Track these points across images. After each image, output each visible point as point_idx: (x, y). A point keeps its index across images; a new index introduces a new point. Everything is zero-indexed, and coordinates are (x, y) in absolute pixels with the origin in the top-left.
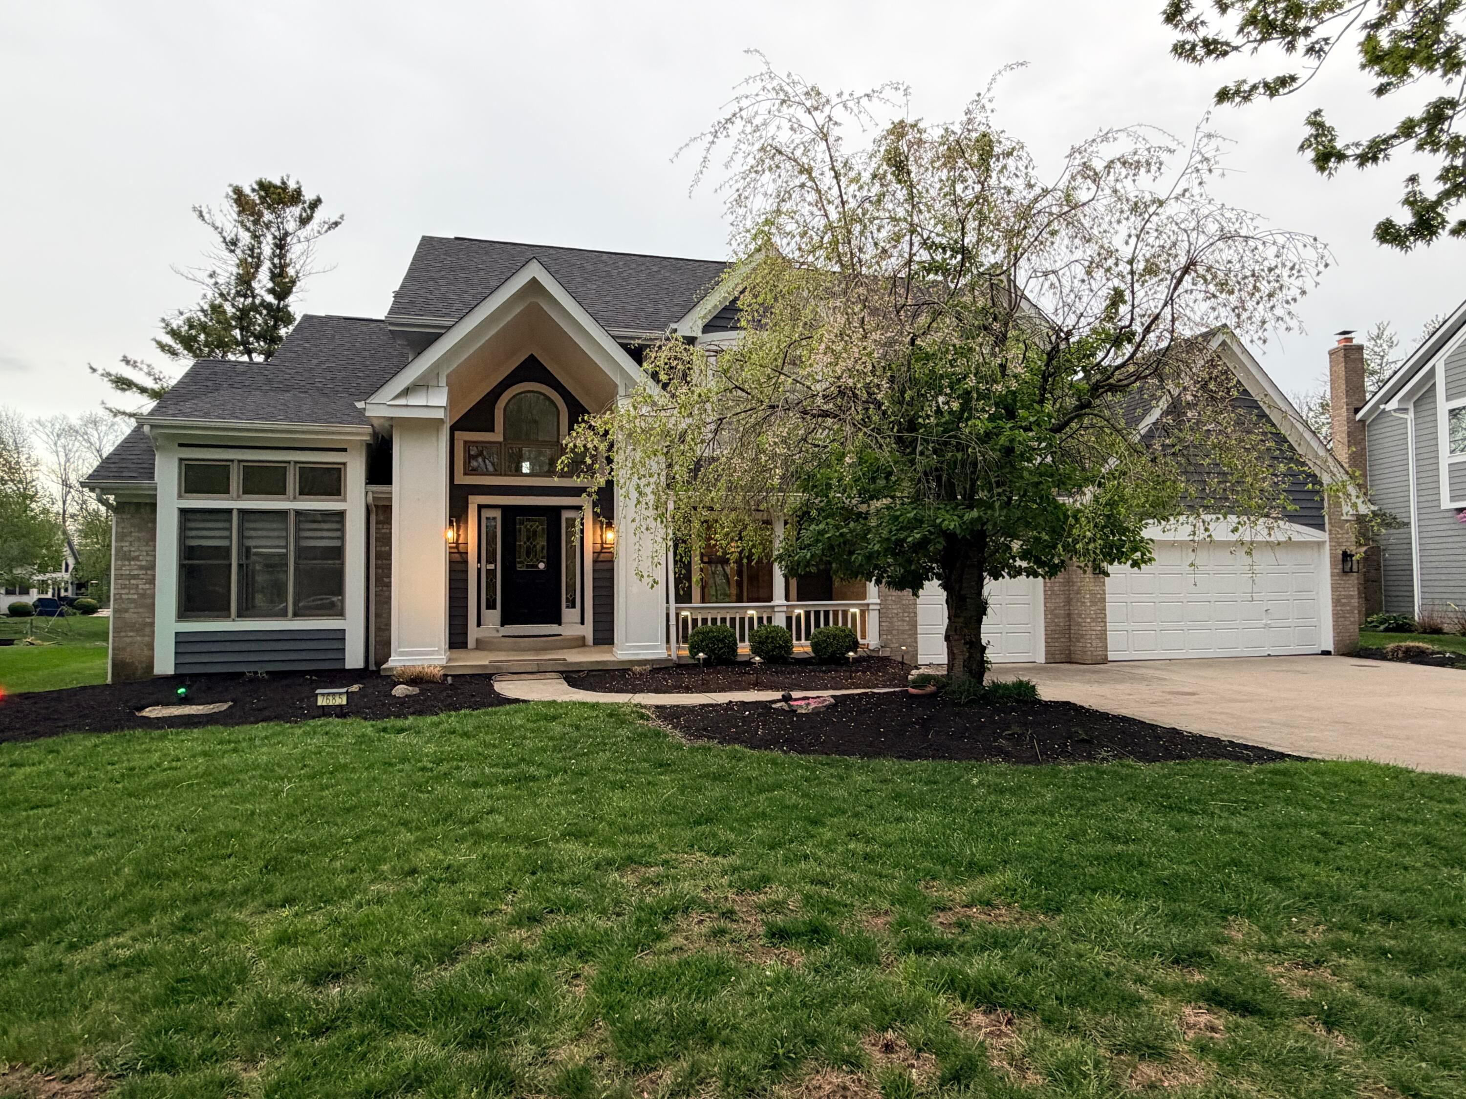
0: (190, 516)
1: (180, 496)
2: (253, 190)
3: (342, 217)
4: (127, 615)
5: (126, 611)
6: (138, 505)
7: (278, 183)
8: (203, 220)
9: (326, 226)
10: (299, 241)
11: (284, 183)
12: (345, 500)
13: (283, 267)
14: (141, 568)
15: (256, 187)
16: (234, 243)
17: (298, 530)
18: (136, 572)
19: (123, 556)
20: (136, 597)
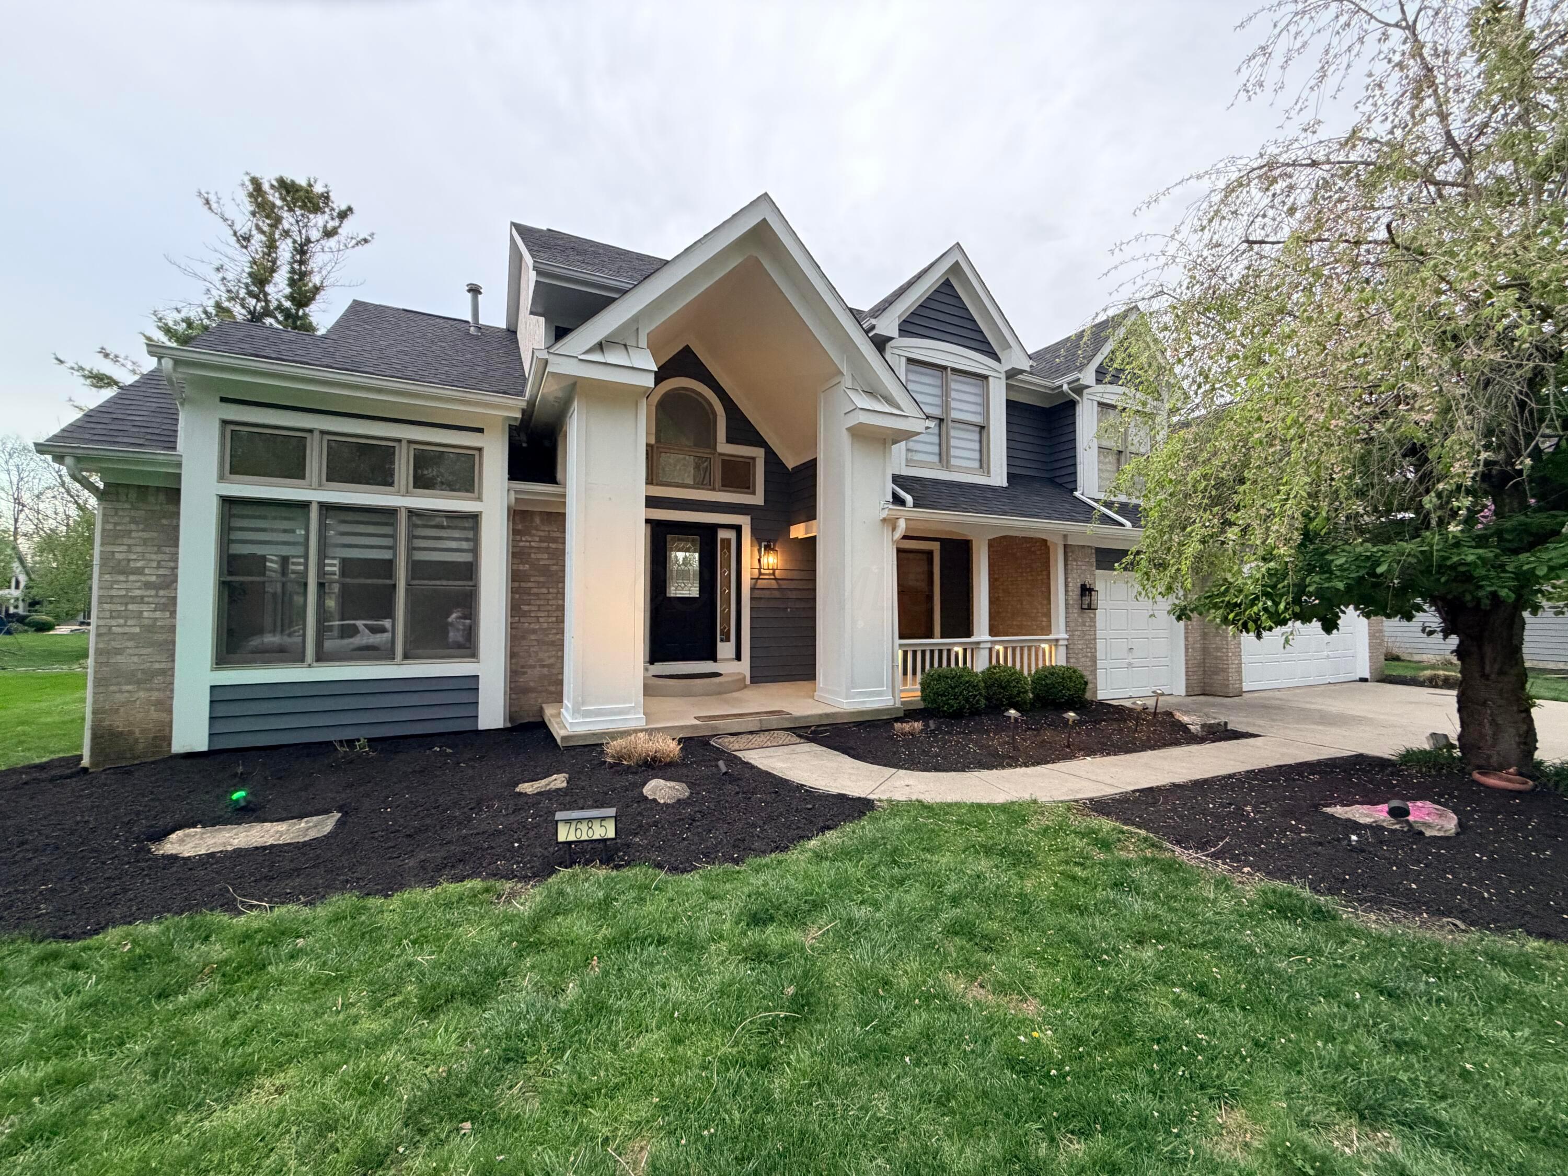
0: (237, 510)
1: (221, 478)
2: (272, 186)
3: (372, 235)
4: (119, 659)
5: (119, 651)
6: (143, 490)
7: (303, 183)
8: (210, 208)
9: (354, 242)
10: (323, 250)
11: (310, 185)
12: (479, 499)
13: (303, 275)
14: (147, 585)
15: (275, 184)
16: (247, 239)
17: (411, 537)
18: (138, 593)
19: (114, 567)
20: (137, 630)
